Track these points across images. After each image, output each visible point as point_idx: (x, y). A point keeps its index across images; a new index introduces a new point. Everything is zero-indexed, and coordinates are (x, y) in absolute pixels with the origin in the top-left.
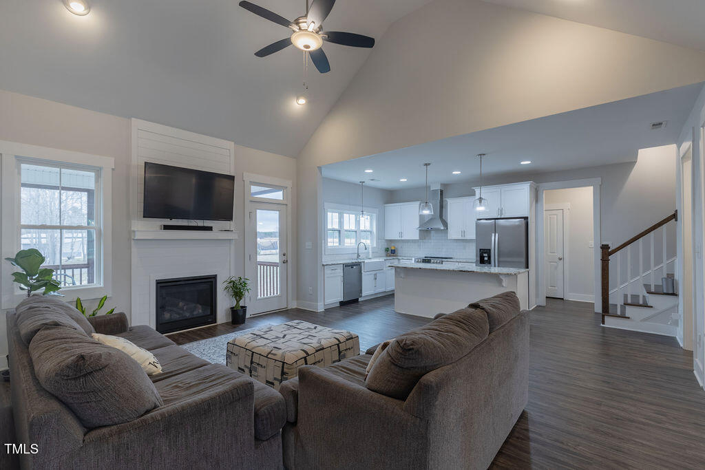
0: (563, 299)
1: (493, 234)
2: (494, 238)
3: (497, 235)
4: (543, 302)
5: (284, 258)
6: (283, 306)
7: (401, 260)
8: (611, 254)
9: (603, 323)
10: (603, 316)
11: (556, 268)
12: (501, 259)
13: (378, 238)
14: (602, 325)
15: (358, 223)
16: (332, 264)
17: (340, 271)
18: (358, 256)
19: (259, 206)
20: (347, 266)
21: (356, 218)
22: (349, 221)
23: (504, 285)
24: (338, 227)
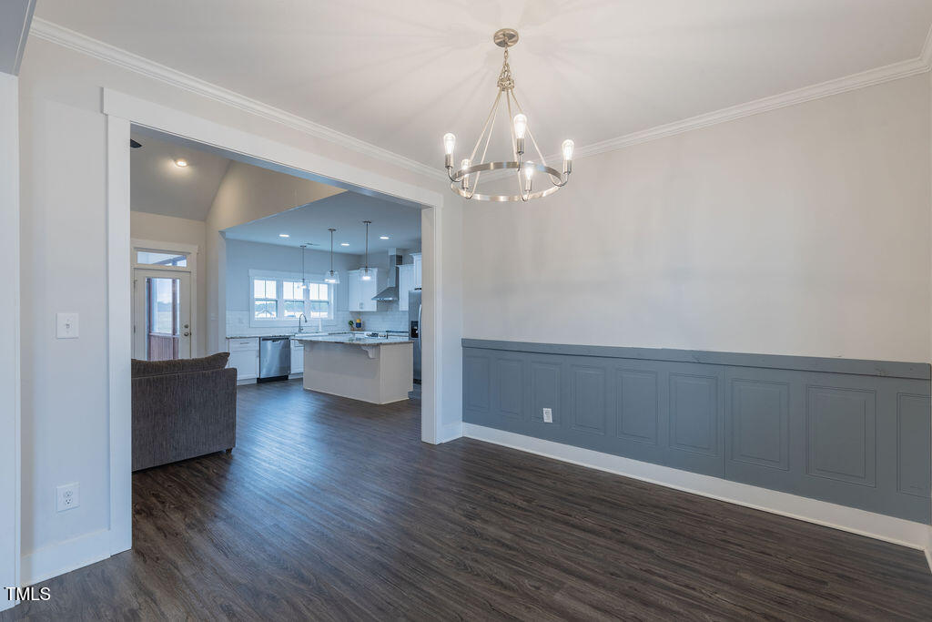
1: (420, 306)
5: (187, 330)
13: (338, 309)
15: (307, 292)
16: (241, 338)
17: (255, 345)
18: (300, 330)
19: (149, 274)
20: (265, 339)
21: (305, 287)
22: (293, 290)
23: (371, 356)
24: (274, 297)
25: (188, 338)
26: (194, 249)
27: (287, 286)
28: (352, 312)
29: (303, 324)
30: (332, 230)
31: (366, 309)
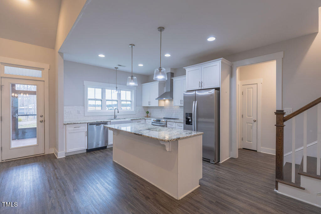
0: (256, 151)
1: (194, 102)
2: (195, 104)
3: (196, 102)
4: (236, 155)
5: (42, 119)
6: (41, 152)
7: (147, 120)
8: (285, 120)
9: (277, 189)
10: (277, 182)
11: (252, 127)
12: (200, 120)
13: (136, 105)
14: (275, 190)
15: (119, 95)
16: (74, 124)
17: (84, 128)
18: (115, 117)
19: (13, 81)
20: (92, 124)
21: (117, 92)
22: (111, 94)
23: (168, 149)
24: (100, 98)
25: (43, 123)
26: (47, 66)
27: (108, 92)
28: (144, 107)
29: (116, 114)
30: (132, 45)
31: (152, 105)
